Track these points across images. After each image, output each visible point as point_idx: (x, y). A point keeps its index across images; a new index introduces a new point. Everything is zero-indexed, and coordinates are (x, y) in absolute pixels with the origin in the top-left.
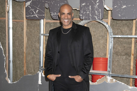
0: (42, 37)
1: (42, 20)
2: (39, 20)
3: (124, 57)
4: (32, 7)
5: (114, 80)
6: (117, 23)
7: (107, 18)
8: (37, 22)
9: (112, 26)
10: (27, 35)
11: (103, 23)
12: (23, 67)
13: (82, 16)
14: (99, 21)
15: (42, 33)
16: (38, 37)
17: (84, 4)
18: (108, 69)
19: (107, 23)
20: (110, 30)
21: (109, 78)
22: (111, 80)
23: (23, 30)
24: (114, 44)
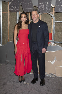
1: (18, 12)
2: (16, 12)
3: (61, 33)
4: (13, 5)
5: (55, 45)
7: (52, 12)
8: (15, 13)
9: (55, 16)
11: (50, 14)
12: (8, 37)
14: (48, 13)
15: (18, 19)
16: (16, 21)
17: (40, 4)
18: (53, 39)
19: (52, 14)
20: (54, 18)
21: (53, 44)
23: (7, 17)
24: (56, 26)
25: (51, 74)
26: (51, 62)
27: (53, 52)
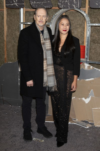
0: (22, 25)
1: (22, 9)
2: (19, 8)
5: (91, 67)
6: (94, 12)
7: (85, 7)
8: (17, 10)
9: (89, 14)
10: (7, 23)
11: (81, 12)
12: (4, 55)
13: (61, 5)
14: (77, 9)
15: (22, 21)
16: (18, 25)
18: (86, 56)
19: (85, 12)
20: (88, 19)
21: (87, 65)
22: (89, 67)
23: (3, 18)
24: (92, 32)
25: (84, 121)
26: (83, 99)
27: (87, 80)
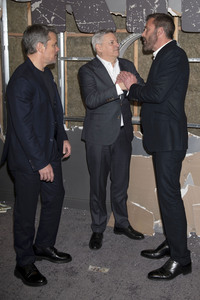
0: (62, 62)
1: (62, 34)
13: (132, 27)
15: (62, 55)
17: (133, 6)
